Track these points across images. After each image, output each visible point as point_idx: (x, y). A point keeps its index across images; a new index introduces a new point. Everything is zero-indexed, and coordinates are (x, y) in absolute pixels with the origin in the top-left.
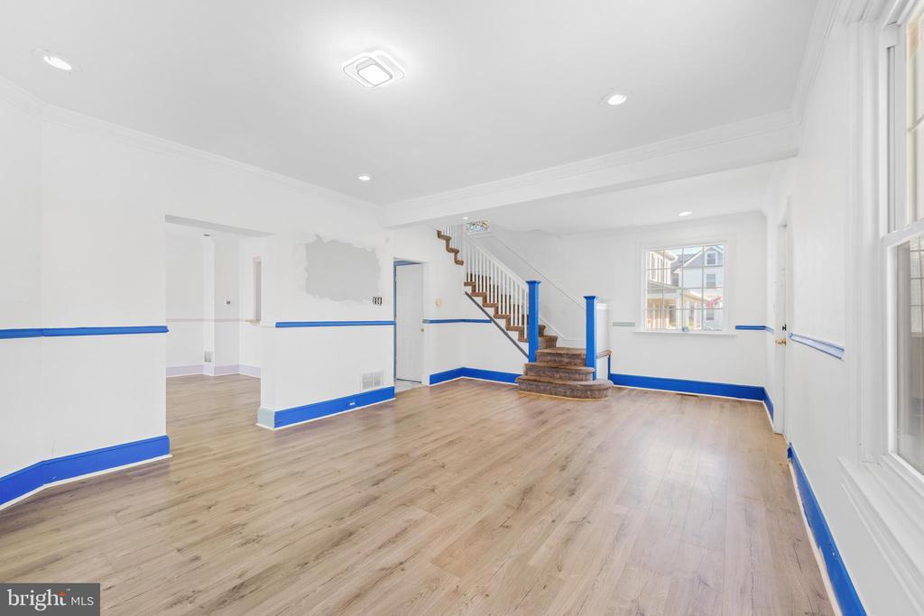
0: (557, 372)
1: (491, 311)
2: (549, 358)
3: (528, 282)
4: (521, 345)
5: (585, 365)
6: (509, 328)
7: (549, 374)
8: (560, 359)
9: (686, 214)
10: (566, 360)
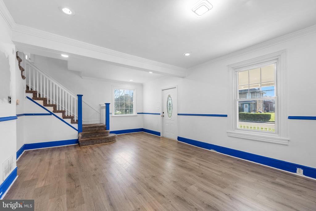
0: (97, 134)
1: (51, 109)
2: (89, 129)
3: (78, 95)
4: (73, 125)
5: (106, 130)
6: (64, 117)
7: (94, 136)
8: (94, 129)
9: (131, 80)
10: (97, 129)
